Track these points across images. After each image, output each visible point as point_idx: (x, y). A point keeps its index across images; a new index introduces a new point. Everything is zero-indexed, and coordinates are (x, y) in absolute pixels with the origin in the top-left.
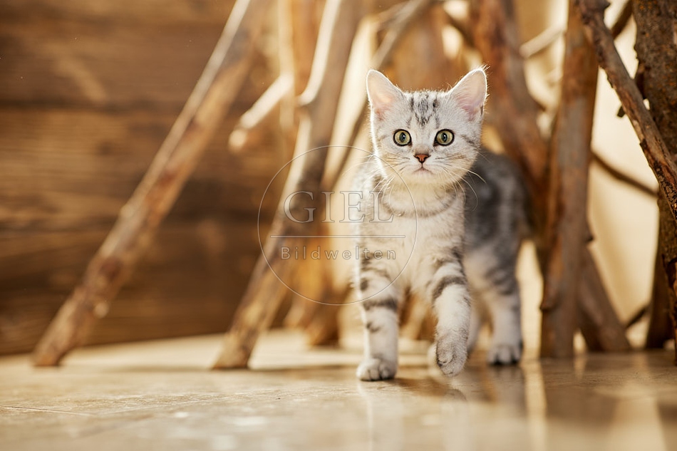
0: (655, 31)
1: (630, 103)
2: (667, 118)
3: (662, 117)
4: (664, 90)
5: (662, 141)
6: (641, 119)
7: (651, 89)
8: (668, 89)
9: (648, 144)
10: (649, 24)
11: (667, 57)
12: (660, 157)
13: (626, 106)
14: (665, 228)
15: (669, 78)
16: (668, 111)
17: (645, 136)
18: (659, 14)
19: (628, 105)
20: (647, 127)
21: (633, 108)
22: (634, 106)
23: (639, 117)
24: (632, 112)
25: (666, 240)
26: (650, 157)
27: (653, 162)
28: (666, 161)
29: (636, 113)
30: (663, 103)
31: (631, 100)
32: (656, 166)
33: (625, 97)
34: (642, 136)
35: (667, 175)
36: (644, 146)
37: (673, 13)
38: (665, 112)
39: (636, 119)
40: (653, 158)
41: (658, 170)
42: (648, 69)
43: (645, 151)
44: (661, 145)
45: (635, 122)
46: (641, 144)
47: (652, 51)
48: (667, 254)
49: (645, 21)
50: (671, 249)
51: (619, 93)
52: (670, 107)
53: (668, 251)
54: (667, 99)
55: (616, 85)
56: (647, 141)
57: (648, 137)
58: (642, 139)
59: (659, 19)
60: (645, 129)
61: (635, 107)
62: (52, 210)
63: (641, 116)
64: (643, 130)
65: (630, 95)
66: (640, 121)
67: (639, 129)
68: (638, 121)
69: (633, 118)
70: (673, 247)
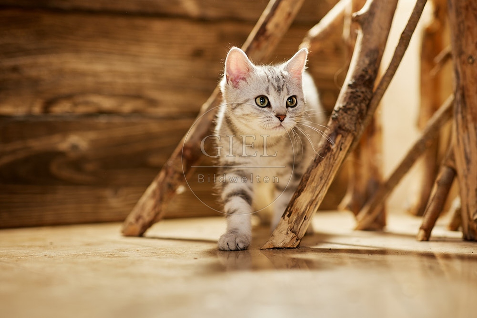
62: (153, 103)
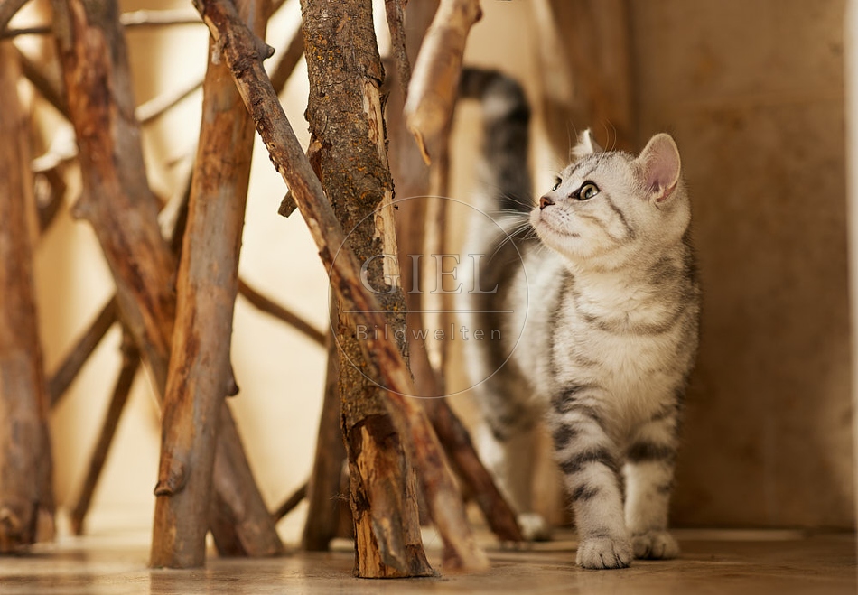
0: (338, 93)
1: (304, 192)
2: (353, 217)
3: (347, 215)
4: (350, 177)
5: (351, 251)
6: (322, 217)
7: (331, 175)
8: (356, 177)
9: (332, 253)
10: (330, 82)
11: (354, 131)
12: (348, 273)
13: (299, 198)
14: (348, 377)
15: (357, 160)
16: (355, 208)
17: (326, 241)
18: (344, 69)
19: (303, 196)
20: (330, 229)
21: (309, 201)
22: (311, 199)
23: (318, 215)
24: (309, 206)
25: (349, 393)
26: (334, 273)
27: (338, 280)
28: (358, 280)
29: (315, 209)
30: (349, 195)
31: (306, 190)
32: (341, 286)
33: (298, 185)
34: (323, 242)
35: (359, 298)
36: (326, 255)
37: (363, 68)
38: (350, 209)
39: (313, 216)
40: (339, 274)
41: (346, 291)
42: (327, 146)
43: (327, 264)
44: (349, 255)
45: (313, 222)
46: (320, 254)
47: (334, 121)
48: (350, 415)
49: (324, 77)
50: (356, 407)
51: (289, 178)
52: (359, 202)
53: (351, 410)
54: (354, 191)
55: (284, 166)
56: (330, 249)
57: (331, 243)
58: (322, 245)
59: (343, 76)
60: (327, 231)
61: (313, 198)
63: (321, 214)
64: (325, 234)
65: (305, 182)
66: (319, 219)
67: (318, 232)
68: (317, 220)
69: (309, 215)
70: (359, 405)
